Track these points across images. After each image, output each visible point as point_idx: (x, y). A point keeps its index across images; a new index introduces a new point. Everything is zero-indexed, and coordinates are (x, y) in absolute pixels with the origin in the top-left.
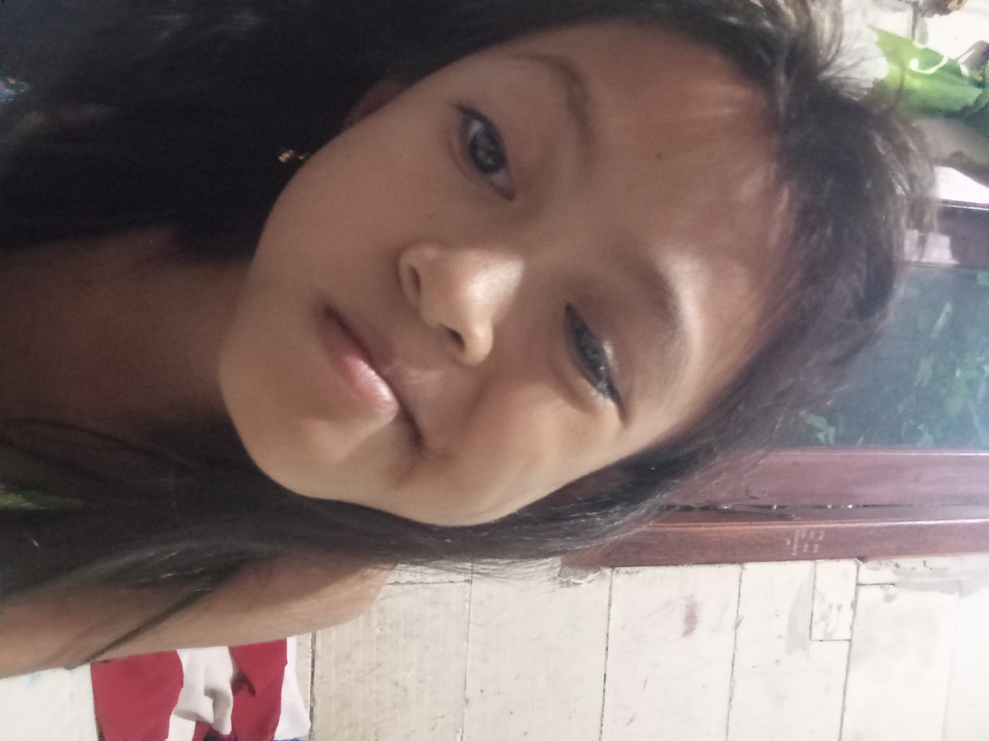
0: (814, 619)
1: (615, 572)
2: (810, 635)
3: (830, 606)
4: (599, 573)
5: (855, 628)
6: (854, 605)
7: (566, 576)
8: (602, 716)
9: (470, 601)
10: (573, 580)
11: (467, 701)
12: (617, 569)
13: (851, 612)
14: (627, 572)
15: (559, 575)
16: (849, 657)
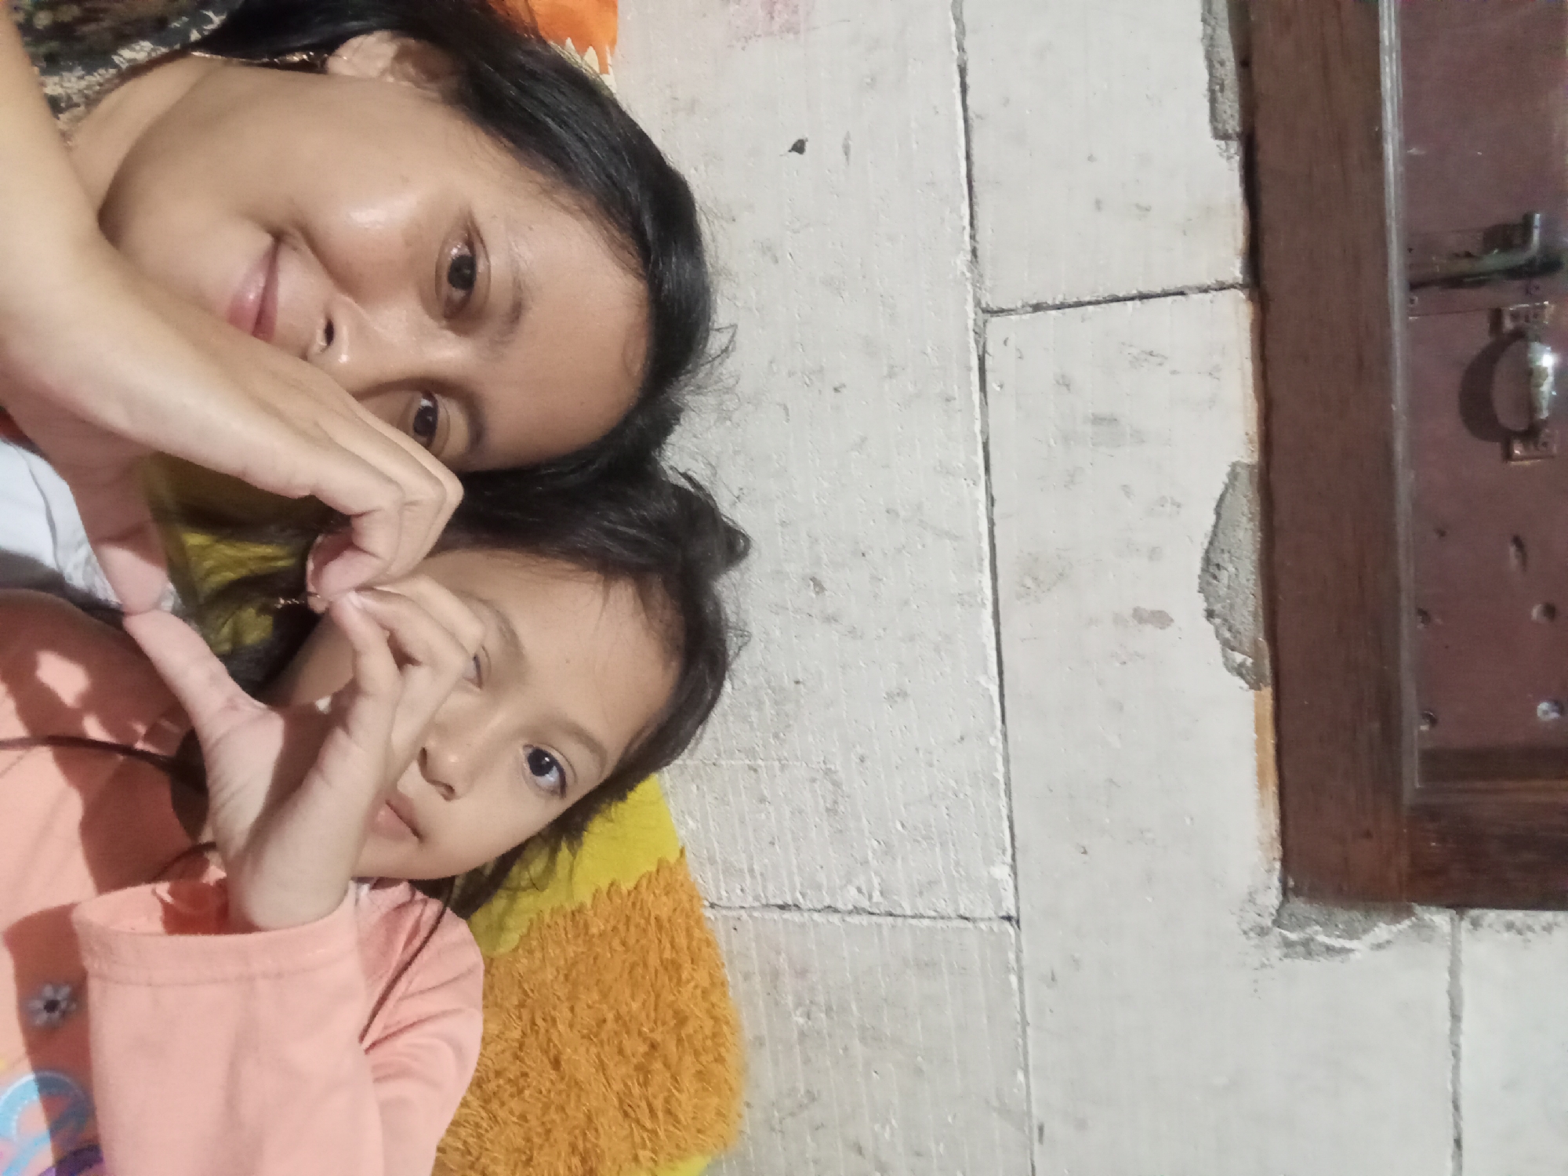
4: (1406, 924)
7: (1300, 926)
9: (1016, 971)
10: (1322, 938)
12: (1474, 913)
15: (1277, 923)
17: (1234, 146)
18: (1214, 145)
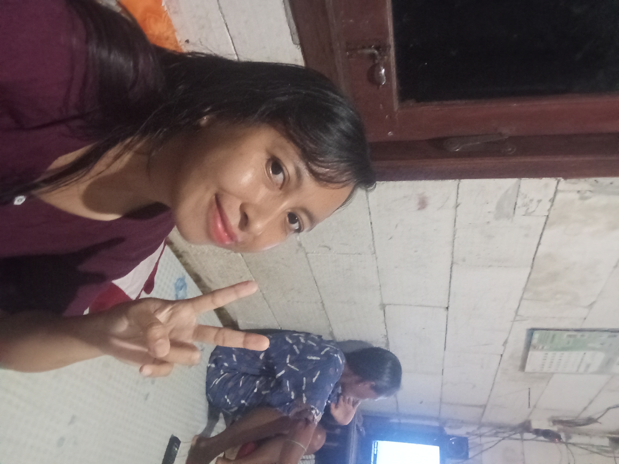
0: (517, 206)
2: (514, 213)
3: (532, 200)
5: (552, 211)
6: (553, 200)
13: (550, 204)
16: (545, 223)
17: (299, 47)
18: (295, 46)
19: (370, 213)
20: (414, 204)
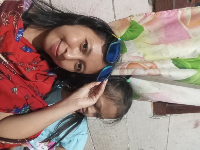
1: (171, 115)
4: (166, 116)
8: (167, 143)
9: (126, 122)
10: (157, 118)
11: (130, 140)
14: (175, 115)
15: (153, 117)
19: (169, 131)
20: (192, 125)
